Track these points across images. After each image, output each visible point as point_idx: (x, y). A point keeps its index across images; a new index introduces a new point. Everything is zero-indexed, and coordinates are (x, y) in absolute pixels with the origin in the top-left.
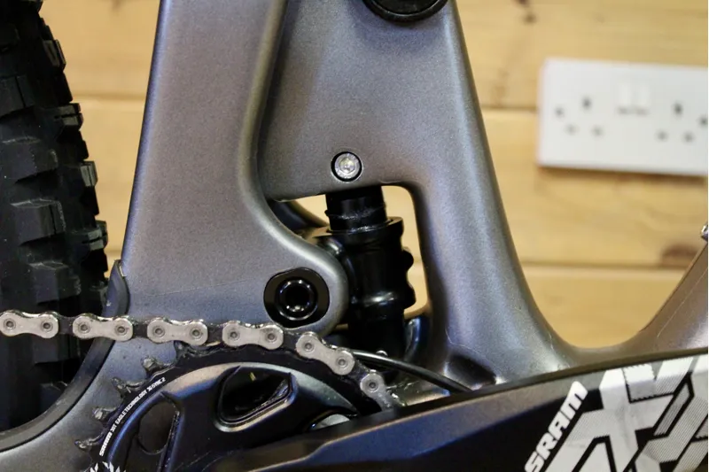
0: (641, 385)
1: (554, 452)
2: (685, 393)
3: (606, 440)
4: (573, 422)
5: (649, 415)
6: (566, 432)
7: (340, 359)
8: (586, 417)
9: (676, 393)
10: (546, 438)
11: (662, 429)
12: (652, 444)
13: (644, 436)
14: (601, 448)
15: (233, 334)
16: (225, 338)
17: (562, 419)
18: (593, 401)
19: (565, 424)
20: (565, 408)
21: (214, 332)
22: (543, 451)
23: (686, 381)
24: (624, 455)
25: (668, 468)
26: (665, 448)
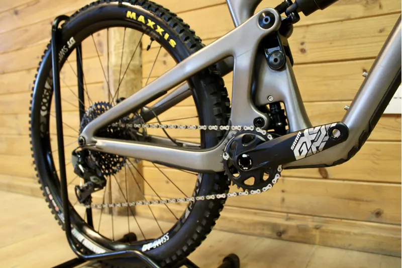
0: (311, 132)
1: (296, 145)
2: (319, 133)
3: (305, 142)
4: (299, 139)
5: (313, 137)
6: (298, 141)
7: (264, 132)
8: (301, 138)
9: (318, 133)
10: (294, 142)
11: (316, 140)
12: (314, 143)
13: (313, 142)
14: (305, 144)
15: (245, 128)
16: (244, 129)
17: (297, 139)
18: (302, 135)
19: (298, 139)
20: (297, 136)
21: (242, 128)
22: (294, 145)
23: (320, 130)
24: (309, 145)
25: (317, 148)
26: (317, 144)
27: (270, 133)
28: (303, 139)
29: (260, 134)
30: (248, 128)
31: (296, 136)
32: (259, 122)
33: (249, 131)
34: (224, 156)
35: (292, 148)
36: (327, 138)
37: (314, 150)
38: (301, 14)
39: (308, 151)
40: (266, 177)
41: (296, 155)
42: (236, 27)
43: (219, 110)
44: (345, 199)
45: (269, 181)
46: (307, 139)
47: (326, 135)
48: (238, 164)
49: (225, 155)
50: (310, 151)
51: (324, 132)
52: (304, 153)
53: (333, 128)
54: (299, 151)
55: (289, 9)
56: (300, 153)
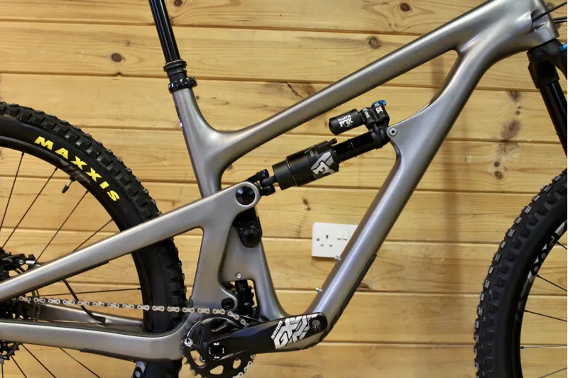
0: (293, 321)
1: (277, 334)
2: (301, 323)
3: (286, 332)
4: (280, 328)
5: (294, 327)
6: (279, 330)
7: (236, 317)
8: (282, 327)
9: (299, 322)
10: (275, 331)
11: (297, 330)
12: (295, 333)
13: (294, 331)
15: (215, 311)
16: (213, 312)
17: (278, 328)
18: (284, 324)
20: (279, 326)
21: (211, 311)
22: (274, 334)
23: (301, 320)
24: (290, 334)
25: (298, 337)
26: (298, 333)
27: (245, 318)
28: (284, 329)
29: (232, 318)
30: (218, 312)
31: (277, 325)
32: (228, 303)
33: (219, 315)
34: (186, 343)
35: (272, 337)
36: (308, 328)
37: (295, 339)
38: (277, 188)
39: (289, 340)
40: (236, 364)
41: (276, 344)
42: (203, 196)
43: (177, 286)
44: (278, 365)
45: (241, 369)
46: (288, 328)
47: (307, 325)
48: (208, 352)
49: (188, 341)
50: (291, 340)
51: (305, 323)
52: (284, 343)
53: (314, 318)
54: (280, 340)
55: (265, 180)
56: (281, 342)
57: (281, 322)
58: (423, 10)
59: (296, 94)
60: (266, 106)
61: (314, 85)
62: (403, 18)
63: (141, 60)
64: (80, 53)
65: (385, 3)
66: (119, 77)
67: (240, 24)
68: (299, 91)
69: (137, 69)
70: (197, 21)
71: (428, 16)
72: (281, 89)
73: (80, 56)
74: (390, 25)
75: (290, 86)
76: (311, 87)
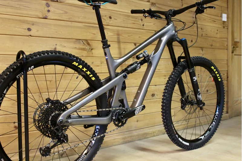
24: (138, 111)
26: (140, 111)
31: (136, 109)
35: (135, 112)
45: (125, 123)
51: (141, 108)
57: (136, 108)
58: (115, 19)
59: (84, 44)
60: (76, 48)
61: (88, 41)
62: (110, 21)
63: (38, 31)
64: (16, 27)
65: (106, 16)
66: (30, 37)
67: (67, 20)
68: (85, 43)
69: (36, 34)
70: (55, 18)
71: (116, 21)
72: (80, 42)
73: (16, 28)
74: (107, 23)
75: (82, 41)
76: (88, 42)
